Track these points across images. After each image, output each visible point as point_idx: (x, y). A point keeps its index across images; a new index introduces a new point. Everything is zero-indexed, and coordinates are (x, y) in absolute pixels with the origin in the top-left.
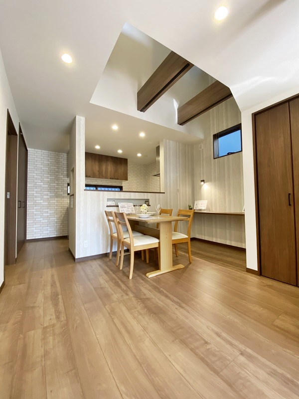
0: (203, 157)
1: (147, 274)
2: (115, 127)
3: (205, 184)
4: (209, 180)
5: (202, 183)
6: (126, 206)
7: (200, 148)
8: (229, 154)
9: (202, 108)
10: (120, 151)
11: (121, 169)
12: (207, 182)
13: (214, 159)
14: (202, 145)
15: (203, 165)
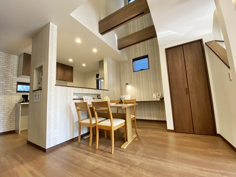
0: (127, 71)
1: (122, 147)
2: (78, 41)
3: (128, 86)
4: (131, 84)
5: (127, 85)
6: (88, 98)
7: (125, 65)
8: (141, 70)
9: (135, 42)
10: (71, 60)
11: (68, 73)
12: (130, 84)
13: (133, 72)
14: (126, 64)
15: (127, 75)
